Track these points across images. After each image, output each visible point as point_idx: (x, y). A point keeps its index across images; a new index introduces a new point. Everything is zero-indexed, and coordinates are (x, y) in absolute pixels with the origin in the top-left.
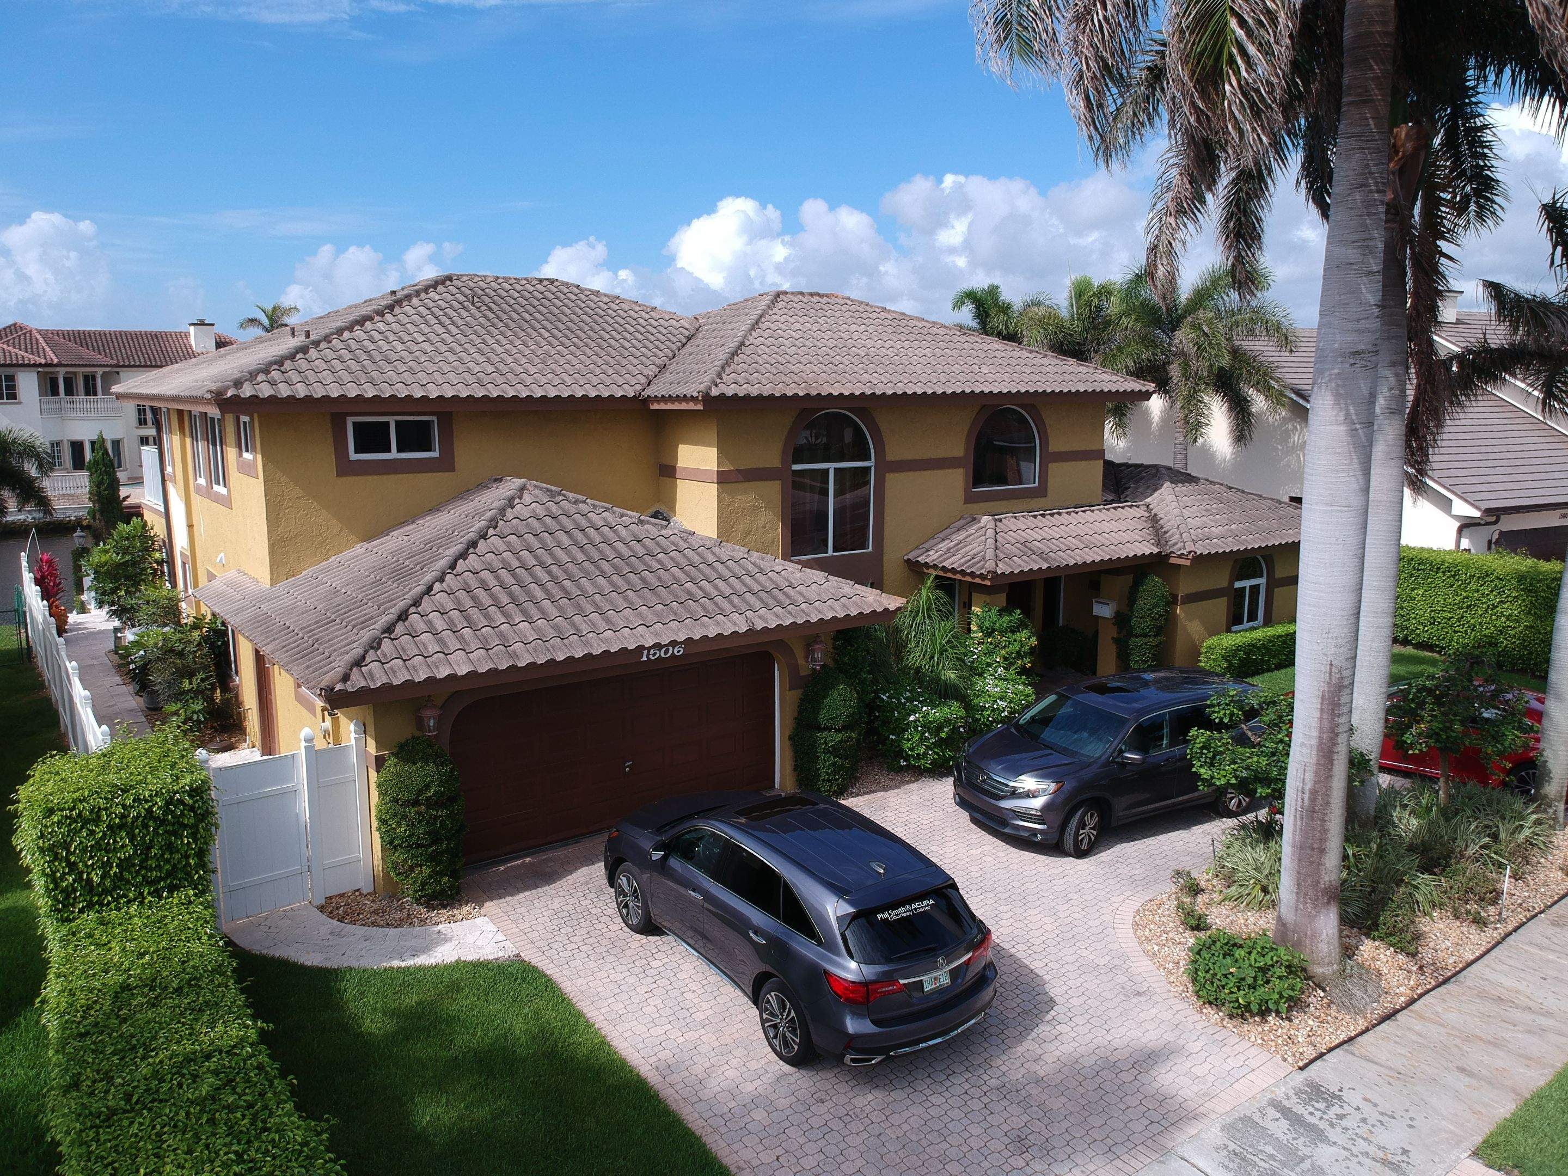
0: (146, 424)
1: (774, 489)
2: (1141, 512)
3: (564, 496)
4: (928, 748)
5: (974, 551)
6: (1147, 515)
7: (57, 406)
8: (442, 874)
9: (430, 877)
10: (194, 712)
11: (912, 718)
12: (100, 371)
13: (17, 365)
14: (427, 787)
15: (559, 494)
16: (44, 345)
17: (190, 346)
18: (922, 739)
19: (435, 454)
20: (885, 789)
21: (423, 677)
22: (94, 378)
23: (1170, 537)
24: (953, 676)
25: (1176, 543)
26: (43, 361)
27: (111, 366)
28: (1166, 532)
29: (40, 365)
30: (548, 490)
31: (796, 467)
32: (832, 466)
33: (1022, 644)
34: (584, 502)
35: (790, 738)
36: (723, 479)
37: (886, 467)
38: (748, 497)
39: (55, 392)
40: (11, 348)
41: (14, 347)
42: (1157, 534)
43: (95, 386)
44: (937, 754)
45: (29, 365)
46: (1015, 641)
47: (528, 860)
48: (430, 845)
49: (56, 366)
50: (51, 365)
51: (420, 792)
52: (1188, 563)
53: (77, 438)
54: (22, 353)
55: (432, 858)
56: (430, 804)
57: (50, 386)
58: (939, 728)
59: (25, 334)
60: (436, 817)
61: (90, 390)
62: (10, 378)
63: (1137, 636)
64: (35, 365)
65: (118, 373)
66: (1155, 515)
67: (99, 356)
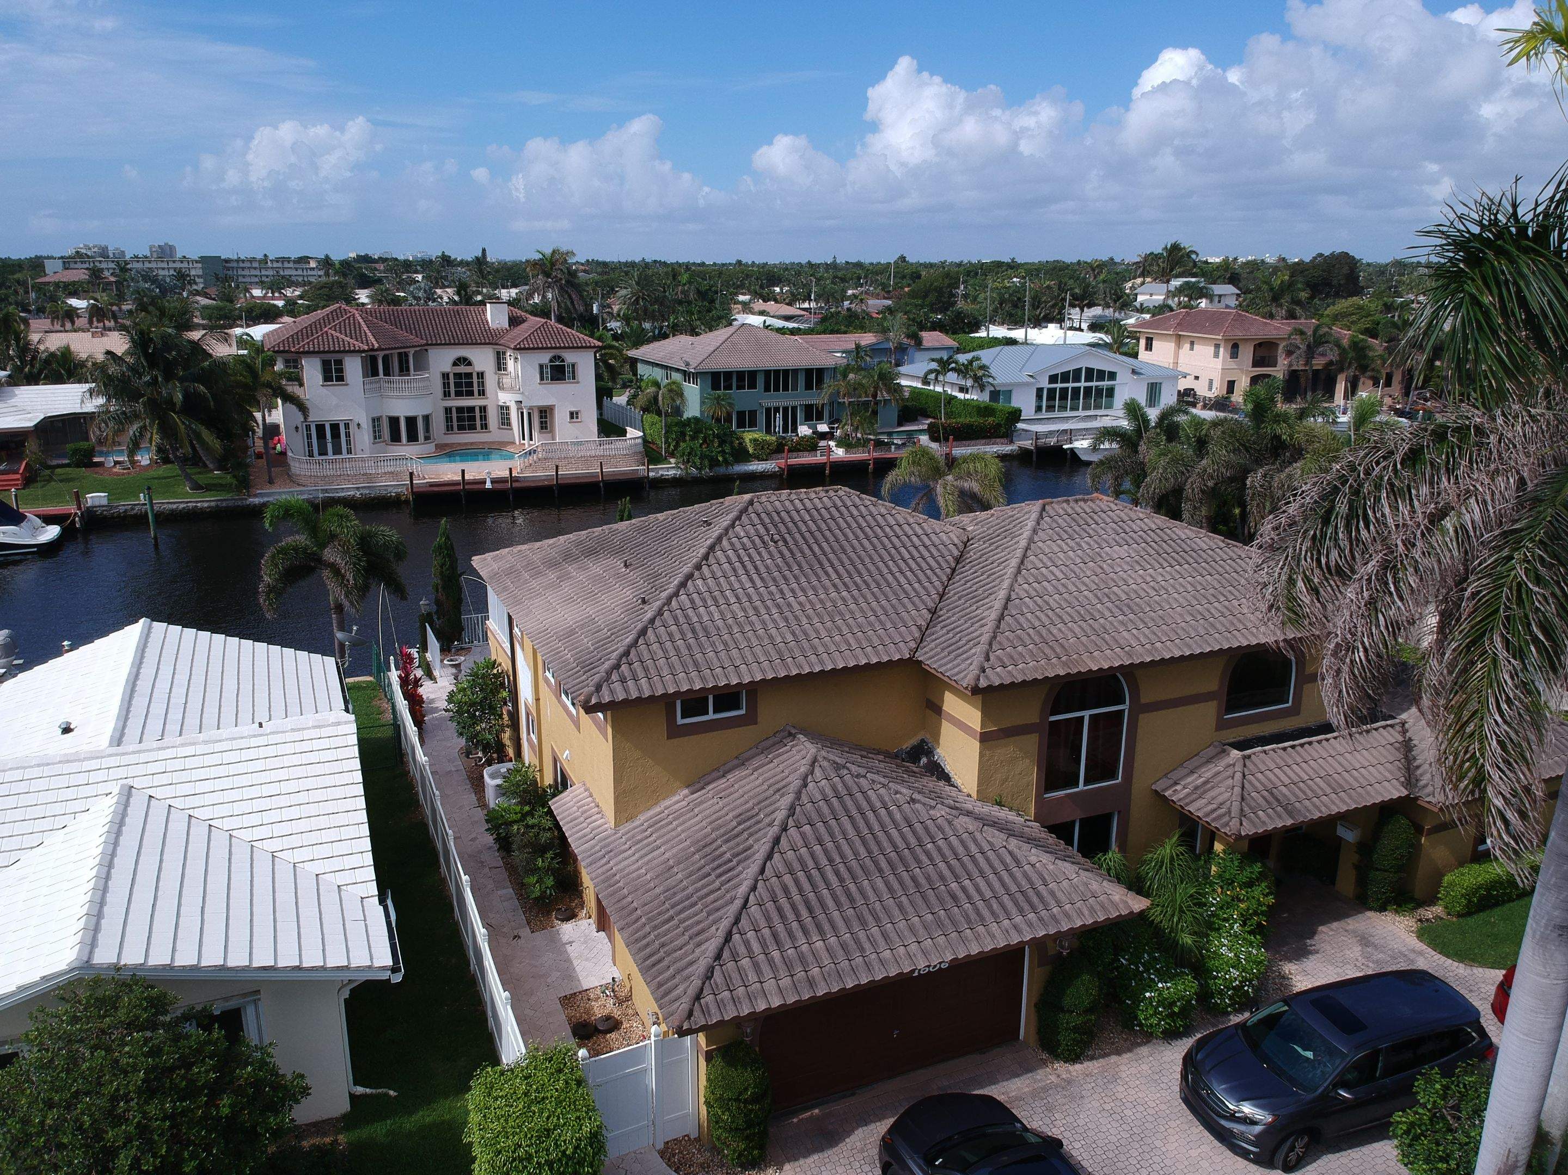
0: (449, 396)
1: (1032, 742)
2: (1393, 736)
3: (848, 769)
4: (1160, 1020)
5: (1221, 799)
6: (1401, 739)
7: (378, 385)
8: (753, 1148)
9: (745, 1150)
10: (547, 888)
11: (1148, 995)
12: (412, 351)
13: (345, 352)
14: (746, 1089)
15: (844, 767)
16: (366, 329)
17: (487, 322)
18: (1156, 1013)
19: (743, 712)
20: (1119, 1053)
21: (747, 1012)
22: (406, 355)
23: (1421, 775)
24: (1190, 942)
25: (1425, 786)
26: (366, 348)
27: (421, 346)
28: (1418, 767)
29: (364, 351)
30: (835, 762)
31: (1053, 718)
32: (1086, 714)
33: (1260, 904)
34: (865, 776)
35: (1035, 1005)
36: (985, 738)
37: (1139, 709)
38: (1007, 750)
39: (375, 373)
40: (338, 334)
41: (341, 333)
42: (1408, 769)
43: (407, 362)
44: (1169, 1024)
45: (354, 351)
46: (1253, 898)
47: (817, 1111)
48: (745, 1129)
49: (377, 350)
50: (373, 350)
51: (740, 1093)
52: (1436, 810)
53: (394, 414)
54: (348, 339)
55: (747, 1138)
56: (746, 1102)
57: (371, 369)
58: (1173, 1004)
59: (349, 318)
60: (751, 1111)
61: (404, 370)
62: (339, 363)
63: (1377, 869)
64: (360, 351)
65: (426, 350)
66: (1410, 739)
67: (412, 337)
